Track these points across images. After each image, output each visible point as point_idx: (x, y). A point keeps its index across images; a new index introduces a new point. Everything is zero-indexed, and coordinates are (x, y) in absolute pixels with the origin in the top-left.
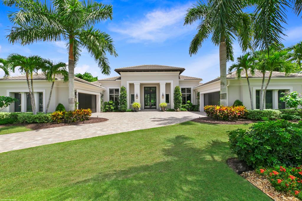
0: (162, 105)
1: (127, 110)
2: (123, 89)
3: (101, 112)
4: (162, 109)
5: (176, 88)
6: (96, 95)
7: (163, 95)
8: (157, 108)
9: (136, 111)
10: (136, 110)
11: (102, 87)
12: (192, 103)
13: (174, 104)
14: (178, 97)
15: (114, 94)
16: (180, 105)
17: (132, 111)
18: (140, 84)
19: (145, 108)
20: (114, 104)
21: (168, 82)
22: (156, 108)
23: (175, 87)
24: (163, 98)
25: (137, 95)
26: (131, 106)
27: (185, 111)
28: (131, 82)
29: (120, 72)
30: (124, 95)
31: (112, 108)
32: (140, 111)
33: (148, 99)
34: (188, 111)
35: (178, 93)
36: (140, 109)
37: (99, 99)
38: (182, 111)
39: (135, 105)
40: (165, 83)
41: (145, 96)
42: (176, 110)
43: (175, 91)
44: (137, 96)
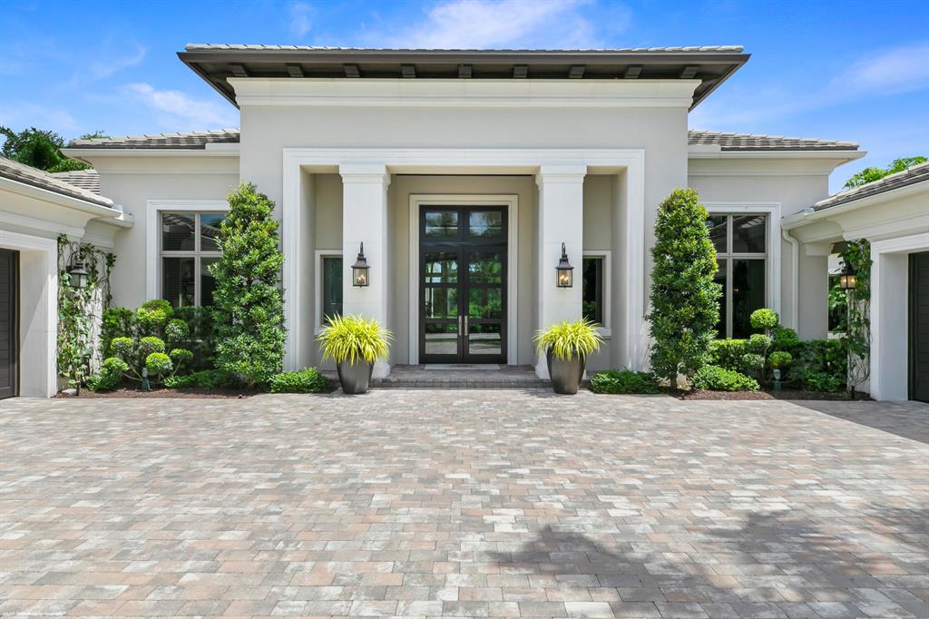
0: (560, 343)
1: (277, 379)
2: (249, 212)
3: (61, 394)
4: (557, 371)
5: (668, 207)
6: (15, 255)
7: (564, 259)
8: (512, 359)
9: (349, 390)
10: (347, 375)
11: (86, 193)
12: (794, 327)
13: (655, 332)
14: (692, 279)
15: (197, 253)
16: (703, 345)
17: (323, 386)
18: (383, 171)
19: (425, 359)
20: (175, 328)
21: (605, 160)
22: (501, 360)
23: (665, 198)
24: (564, 285)
25: (361, 258)
26: (313, 346)
27: (744, 388)
28: (321, 159)
29: (230, 81)
30: (254, 254)
31: (160, 359)
32: (385, 384)
33: (451, 292)
34: (768, 387)
35: (691, 245)
36: (381, 370)
37: (42, 285)
38: (716, 388)
39: (343, 337)
40: (585, 172)
41: (423, 273)
42: (665, 382)
43: (660, 230)
44: (362, 264)
